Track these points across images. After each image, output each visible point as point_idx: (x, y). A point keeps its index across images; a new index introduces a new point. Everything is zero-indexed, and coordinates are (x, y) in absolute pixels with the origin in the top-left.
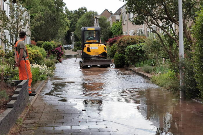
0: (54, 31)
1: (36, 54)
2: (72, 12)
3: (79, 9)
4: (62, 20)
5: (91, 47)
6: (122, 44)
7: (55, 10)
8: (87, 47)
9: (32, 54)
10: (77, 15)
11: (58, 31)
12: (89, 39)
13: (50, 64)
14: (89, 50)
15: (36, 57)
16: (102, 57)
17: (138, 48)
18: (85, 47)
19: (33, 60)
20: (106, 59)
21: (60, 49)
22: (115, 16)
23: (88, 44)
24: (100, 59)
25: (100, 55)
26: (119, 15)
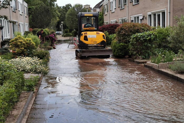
0: (48, 20)
1: (28, 43)
2: (60, 7)
3: (66, 5)
4: (54, 13)
5: (89, 36)
6: (124, 32)
7: (49, 4)
8: (84, 35)
9: (24, 42)
10: (64, 10)
11: (51, 21)
12: (87, 25)
13: (44, 54)
14: (86, 38)
15: (29, 45)
16: (101, 47)
17: (147, 37)
18: (82, 35)
19: (25, 50)
20: (105, 48)
21: (54, 36)
22: (96, 10)
23: (85, 32)
24: (98, 49)
25: (98, 44)
26: (99, 8)
